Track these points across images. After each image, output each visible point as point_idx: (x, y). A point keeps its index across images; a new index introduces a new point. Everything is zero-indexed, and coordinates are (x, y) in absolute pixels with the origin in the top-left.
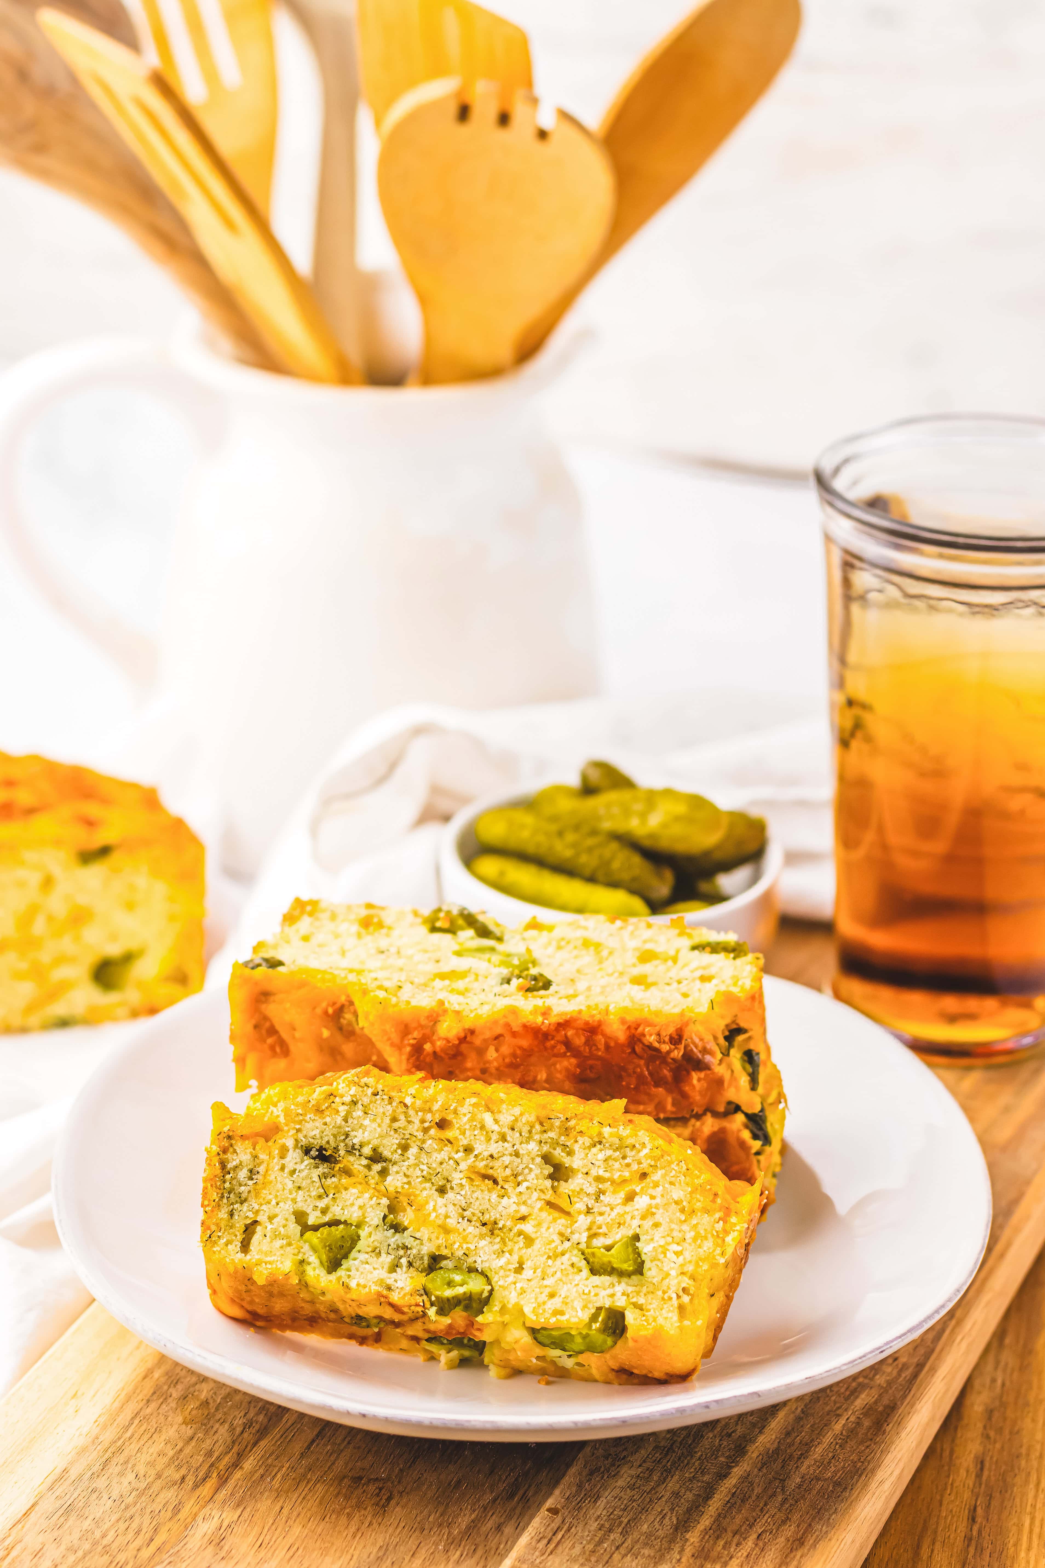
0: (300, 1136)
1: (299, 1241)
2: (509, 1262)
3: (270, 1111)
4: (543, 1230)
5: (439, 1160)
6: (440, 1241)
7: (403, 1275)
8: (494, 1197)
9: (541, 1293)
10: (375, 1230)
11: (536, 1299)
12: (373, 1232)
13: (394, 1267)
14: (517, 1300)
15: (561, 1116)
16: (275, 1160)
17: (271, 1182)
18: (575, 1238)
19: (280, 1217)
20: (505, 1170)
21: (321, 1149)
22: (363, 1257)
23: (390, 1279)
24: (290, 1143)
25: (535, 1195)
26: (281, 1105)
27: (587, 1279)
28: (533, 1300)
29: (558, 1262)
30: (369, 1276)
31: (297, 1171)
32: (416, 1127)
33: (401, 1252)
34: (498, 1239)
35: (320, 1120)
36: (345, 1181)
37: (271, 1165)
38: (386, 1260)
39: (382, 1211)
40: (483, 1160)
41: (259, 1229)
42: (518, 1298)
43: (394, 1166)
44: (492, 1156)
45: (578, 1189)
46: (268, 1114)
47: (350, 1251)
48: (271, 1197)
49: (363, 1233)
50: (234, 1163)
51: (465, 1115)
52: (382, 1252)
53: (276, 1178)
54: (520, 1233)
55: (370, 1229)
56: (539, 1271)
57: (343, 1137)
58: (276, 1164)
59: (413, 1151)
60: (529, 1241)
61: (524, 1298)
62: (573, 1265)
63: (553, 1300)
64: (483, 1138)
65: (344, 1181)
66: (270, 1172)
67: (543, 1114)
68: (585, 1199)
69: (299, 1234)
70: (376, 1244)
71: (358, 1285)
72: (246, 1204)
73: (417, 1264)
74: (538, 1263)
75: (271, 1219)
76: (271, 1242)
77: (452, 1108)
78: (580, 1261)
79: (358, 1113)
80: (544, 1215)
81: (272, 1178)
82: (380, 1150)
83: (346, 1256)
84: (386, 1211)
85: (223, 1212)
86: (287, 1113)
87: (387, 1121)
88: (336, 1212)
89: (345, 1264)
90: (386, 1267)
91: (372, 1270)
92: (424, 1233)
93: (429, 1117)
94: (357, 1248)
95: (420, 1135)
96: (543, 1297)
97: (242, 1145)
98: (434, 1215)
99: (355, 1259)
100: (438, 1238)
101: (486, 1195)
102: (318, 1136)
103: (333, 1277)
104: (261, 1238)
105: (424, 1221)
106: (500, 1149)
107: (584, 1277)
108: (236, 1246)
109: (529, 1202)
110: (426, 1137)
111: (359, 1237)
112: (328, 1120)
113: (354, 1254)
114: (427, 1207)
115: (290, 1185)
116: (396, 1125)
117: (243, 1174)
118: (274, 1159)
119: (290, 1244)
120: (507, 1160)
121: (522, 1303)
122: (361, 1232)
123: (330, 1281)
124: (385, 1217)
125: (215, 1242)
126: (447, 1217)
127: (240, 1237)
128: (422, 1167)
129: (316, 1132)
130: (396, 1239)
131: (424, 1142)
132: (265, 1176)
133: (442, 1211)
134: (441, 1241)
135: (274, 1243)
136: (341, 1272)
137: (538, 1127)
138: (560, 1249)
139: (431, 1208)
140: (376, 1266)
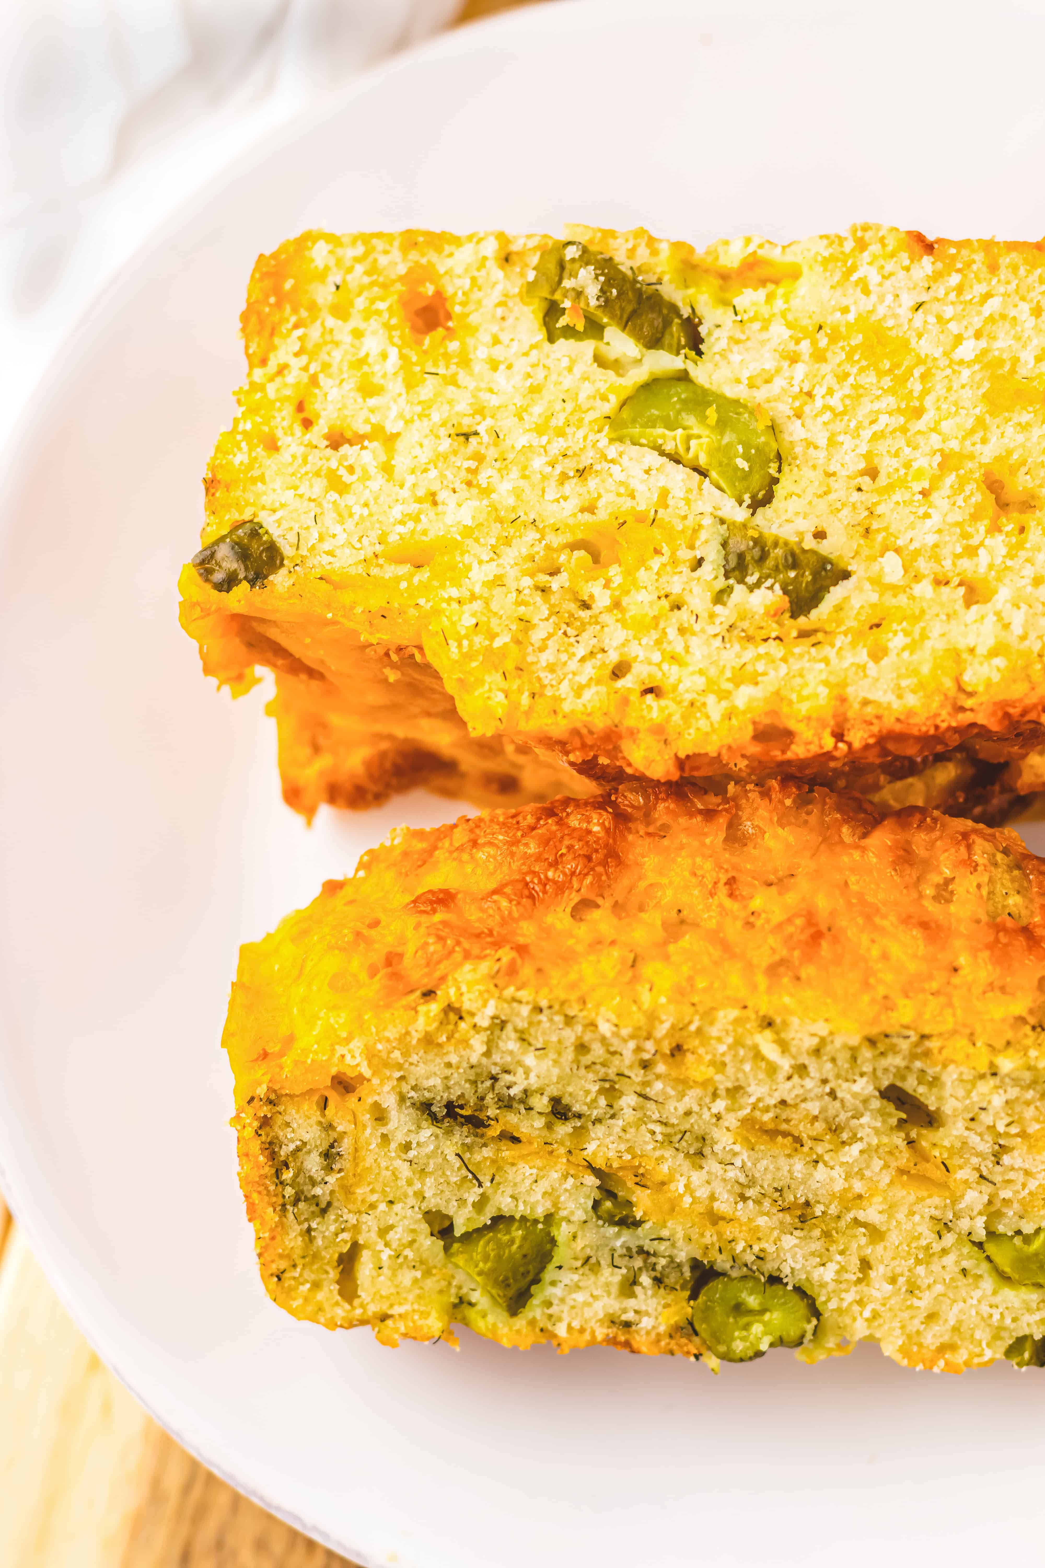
0: (405, 1088)
1: (445, 1266)
2: (842, 1269)
3: (338, 1055)
4: (901, 1216)
5: (681, 1111)
6: (707, 1240)
7: (649, 1301)
8: (799, 1166)
9: (912, 1318)
10: (583, 1229)
11: (903, 1327)
12: (580, 1234)
13: (630, 1285)
14: (867, 1333)
15: (911, 1033)
16: (368, 1131)
17: (369, 1169)
18: (964, 1224)
19: (399, 1229)
20: (812, 1125)
21: (451, 1108)
22: (568, 1278)
23: (628, 1309)
24: (390, 1101)
25: (877, 1164)
26: (357, 1045)
27: (995, 1293)
28: (898, 1332)
29: (936, 1267)
30: (588, 1313)
31: (414, 1145)
32: (627, 1062)
33: (638, 1263)
34: (817, 1233)
35: (438, 1060)
36: (508, 1152)
37: (362, 1140)
38: (613, 1277)
39: (588, 1197)
40: (767, 1109)
41: (365, 1256)
42: (869, 1327)
43: (598, 1126)
44: (783, 1102)
45: (958, 1145)
46: (335, 1060)
47: (542, 1269)
48: (374, 1198)
49: (562, 1233)
50: (292, 1147)
51: (719, 1039)
52: (602, 1262)
53: (376, 1160)
54: (856, 1222)
55: (573, 1228)
56: (901, 1280)
57: (488, 1083)
58: (370, 1133)
59: (628, 1100)
60: (876, 1234)
61: (880, 1326)
62: (964, 1272)
63: (936, 1328)
64: (761, 1076)
65: (506, 1154)
66: (362, 1153)
67: (874, 1031)
68: (975, 1160)
69: (442, 1253)
70: (588, 1252)
71: (570, 1328)
72: (331, 1216)
73: (672, 1279)
74: (898, 1270)
75: (383, 1232)
76: (394, 1275)
77: (693, 1028)
78: (977, 1266)
79: (510, 1043)
80: (899, 1193)
81: (369, 1161)
82: (566, 1100)
83: (537, 1281)
84: (596, 1194)
85: (293, 1235)
86: (371, 1055)
87: (569, 1055)
88: (503, 1203)
89: (540, 1294)
90: (615, 1290)
91: (591, 1300)
92: (676, 1228)
93: (650, 1046)
94: (556, 1261)
95: (638, 1075)
96: (916, 1324)
97: (298, 1111)
98: (688, 1200)
99: (553, 1283)
100: (702, 1235)
101: (783, 1162)
102: (440, 1088)
103: (520, 1322)
104: (374, 1273)
105: (672, 1210)
106: (799, 1091)
107: (989, 1291)
108: (331, 1291)
109: (867, 1173)
110: (651, 1077)
111: (553, 1241)
112: (454, 1059)
113: (550, 1273)
114: (672, 1186)
115: (405, 1171)
116: (587, 1059)
117: (313, 1164)
118: (364, 1127)
119: (428, 1273)
120: (814, 1108)
121: (878, 1335)
122: (554, 1232)
123: (518, 1332)
124: (596, 1205)
125: (291, 1289)
126: (713, 1198)
127: (334, 1274)
128: (652, 1126)
129: (436, 1081)
130: (622, 1239)
131: (646, 1084)
132: (356, 1160)
133: (703, 1193)
134: (710, 1237)
135: (400, 1277)
136: (534, 1310)
137: (867, 1053)
138: (937, 1247)
139: (681, 1190)
140: (595, 1293)
